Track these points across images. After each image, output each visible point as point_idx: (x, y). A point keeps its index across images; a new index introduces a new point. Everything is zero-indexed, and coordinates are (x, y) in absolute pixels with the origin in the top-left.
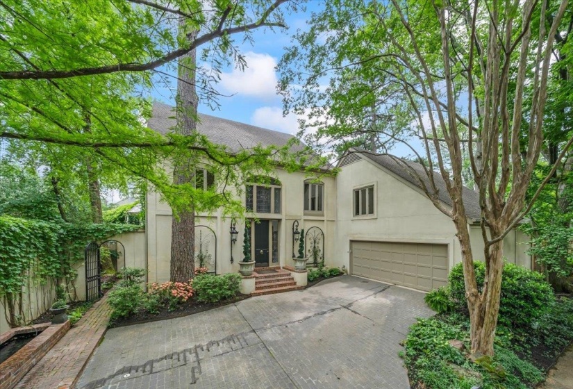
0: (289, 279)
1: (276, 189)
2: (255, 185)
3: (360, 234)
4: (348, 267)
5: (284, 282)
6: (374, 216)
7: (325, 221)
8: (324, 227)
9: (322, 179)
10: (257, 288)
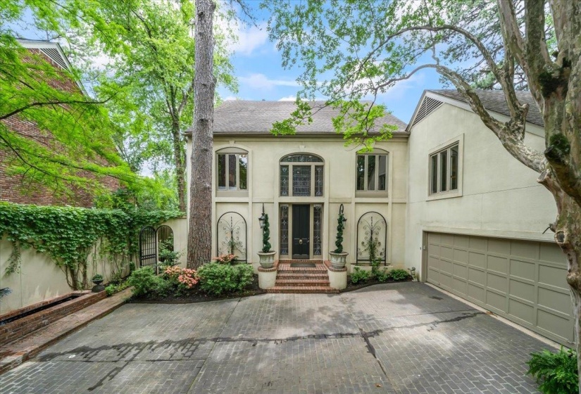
0: (323, 278)
1: (316, 167)
2: (291, 164)
3: (437, 221)
4: (419, 270)
5: (314, 281)
6: (459, 192)
7: (390, 204)
8: (387, 213)
9: (384, 147)
10: (277, 284)
